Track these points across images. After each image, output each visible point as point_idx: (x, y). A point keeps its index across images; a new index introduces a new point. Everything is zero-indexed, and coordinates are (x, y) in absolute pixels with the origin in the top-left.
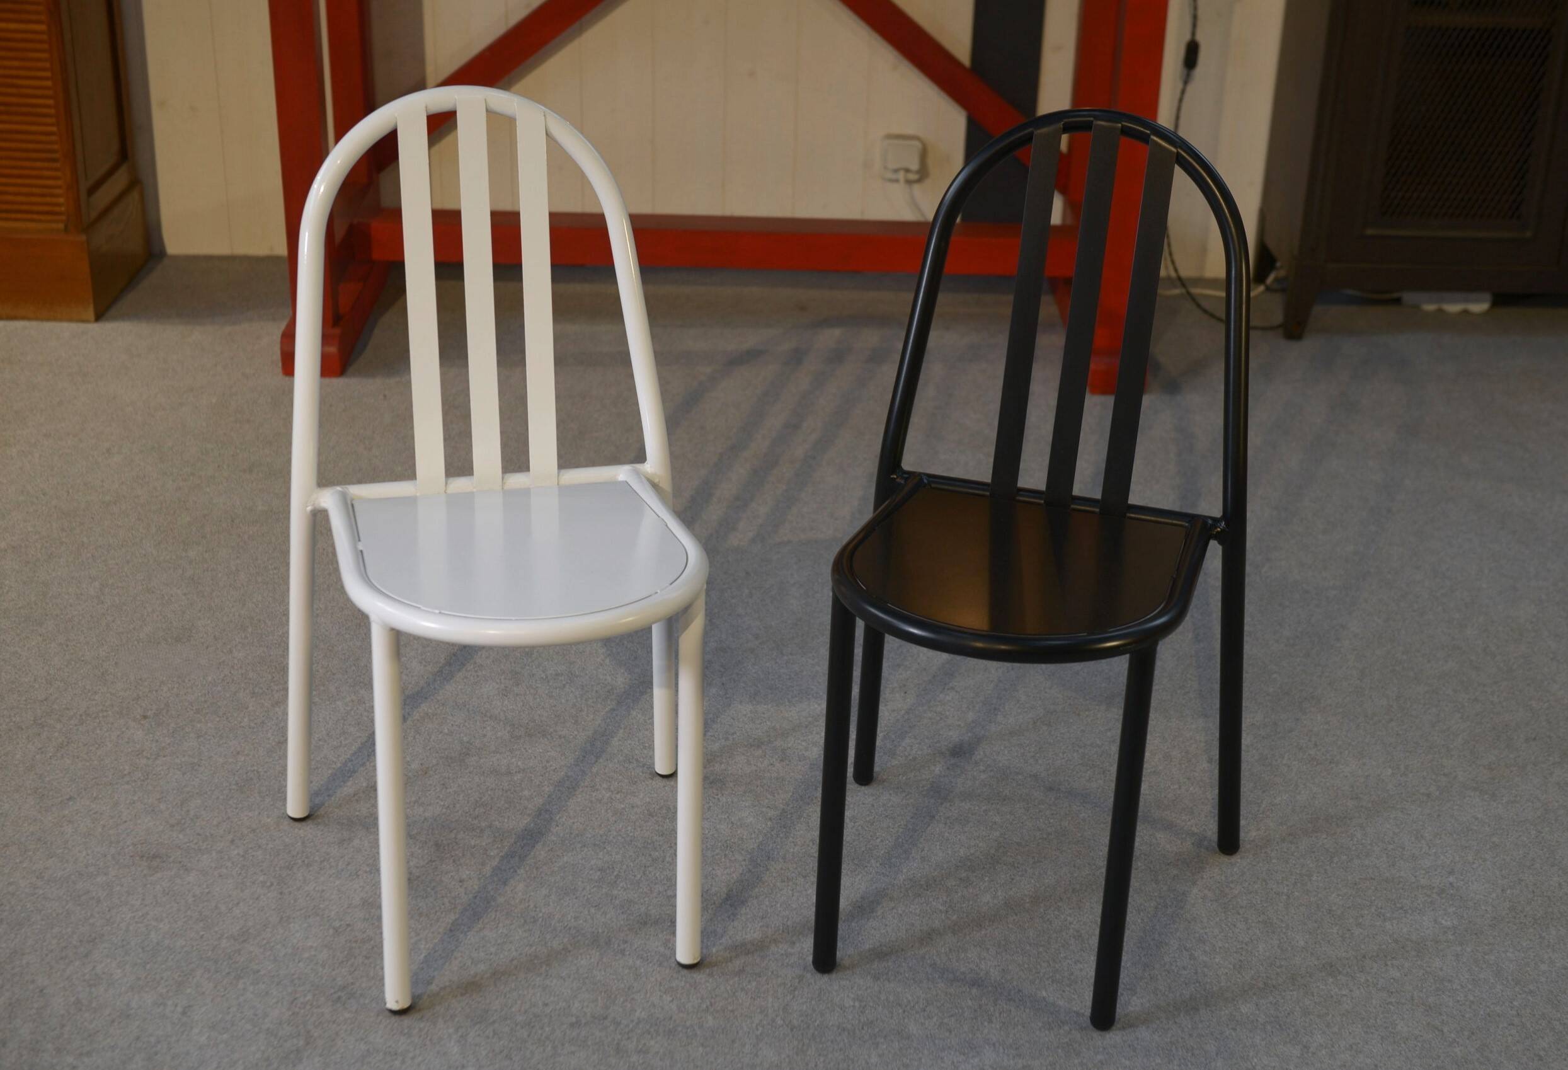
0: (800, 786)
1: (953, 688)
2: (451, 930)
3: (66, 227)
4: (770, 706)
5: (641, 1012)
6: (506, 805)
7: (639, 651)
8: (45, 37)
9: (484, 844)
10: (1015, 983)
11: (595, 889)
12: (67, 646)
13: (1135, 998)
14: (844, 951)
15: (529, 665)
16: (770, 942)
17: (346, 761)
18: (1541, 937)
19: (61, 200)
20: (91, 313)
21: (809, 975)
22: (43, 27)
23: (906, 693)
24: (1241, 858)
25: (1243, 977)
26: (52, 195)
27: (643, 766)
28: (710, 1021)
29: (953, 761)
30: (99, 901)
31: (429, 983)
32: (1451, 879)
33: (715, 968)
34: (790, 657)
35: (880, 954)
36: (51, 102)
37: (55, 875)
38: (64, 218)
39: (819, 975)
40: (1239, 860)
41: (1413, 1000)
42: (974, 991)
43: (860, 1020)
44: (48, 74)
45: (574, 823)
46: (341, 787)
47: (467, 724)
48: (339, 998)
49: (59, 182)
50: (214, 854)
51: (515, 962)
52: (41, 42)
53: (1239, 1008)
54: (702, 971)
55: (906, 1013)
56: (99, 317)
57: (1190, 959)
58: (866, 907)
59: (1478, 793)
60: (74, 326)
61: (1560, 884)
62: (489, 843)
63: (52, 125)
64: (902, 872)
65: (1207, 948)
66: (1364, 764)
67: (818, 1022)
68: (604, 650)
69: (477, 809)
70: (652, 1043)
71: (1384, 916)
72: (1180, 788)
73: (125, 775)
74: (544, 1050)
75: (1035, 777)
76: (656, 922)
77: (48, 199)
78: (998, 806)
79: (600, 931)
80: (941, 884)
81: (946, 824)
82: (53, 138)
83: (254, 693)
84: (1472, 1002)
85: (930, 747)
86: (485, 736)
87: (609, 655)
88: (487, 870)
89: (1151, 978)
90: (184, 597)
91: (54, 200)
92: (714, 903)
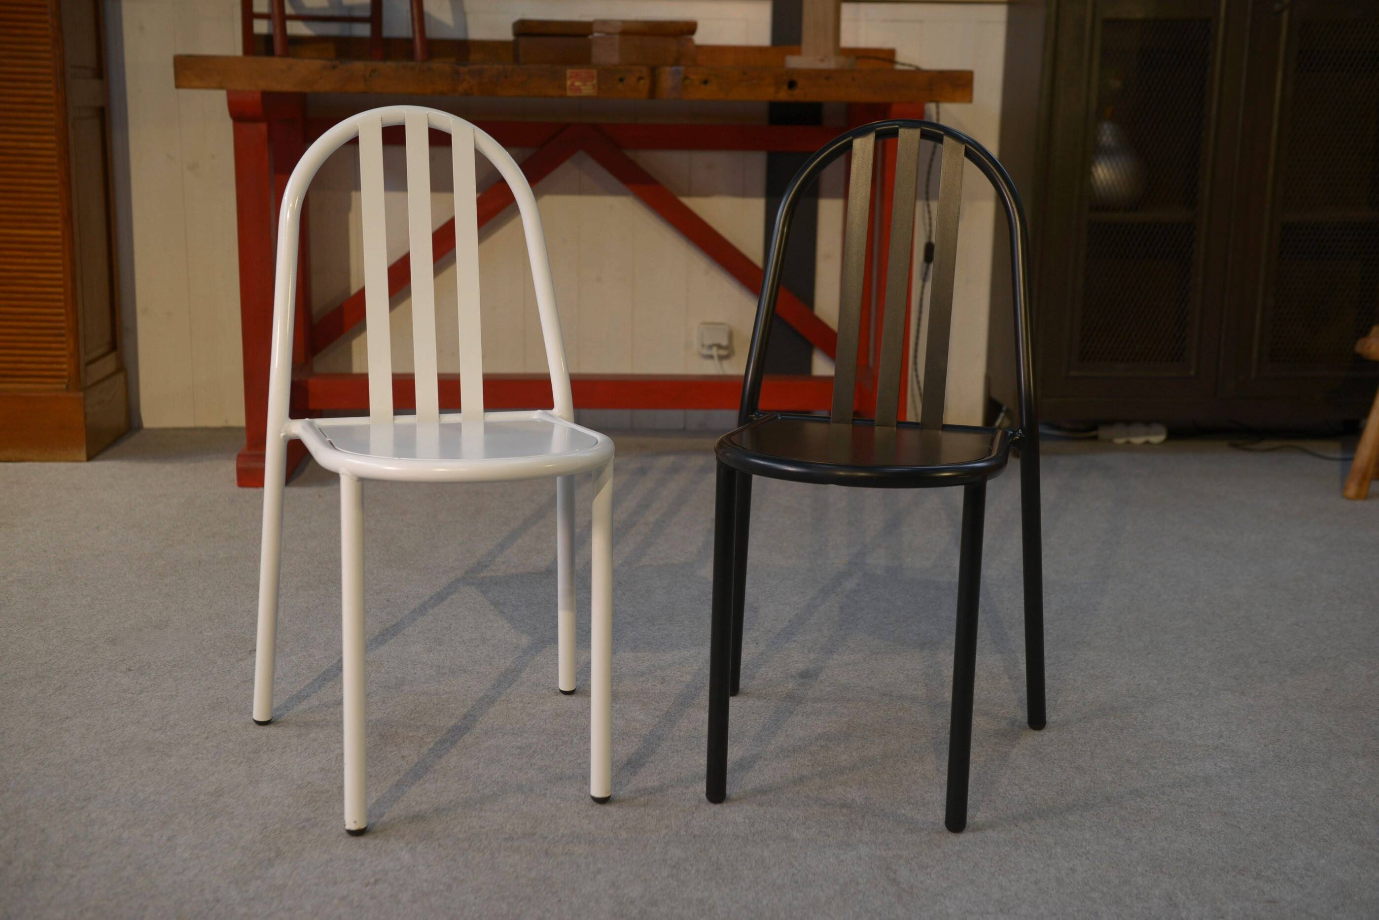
0: (679, 698)
1: (795, 641)
2: (396, 785)
3: (67, 386)
4: (648, 653)
5: (564, 830)
6: (437, 713)
7: (538, 625)
8: (60, 240)
9: (420, 735)
10: (877, 805)
11: (516, 760)
12: (64, 632)
13: (979, 813)
14: (732, 789)
15: (448, 634)
16: (668, 787)
17: (300, 691)
18: (1304, 772)
19: (65, 366)
20: (83, 455)
21: (703, 805)
22: (59, 233)
23: (757, 644)
24: (1048, 732)
25: (1066, 800)
26: (57, 363)
27: (549, 688)
28: (624, 835)
29: (802, 681)
30: (92, 776)
31: (382, 815)
32: (1222, 741)
33: (624, 803)
34: (660, 626)
35: (762, 791)
36: (61, 290)
37: (55, 762)
38: (66, 380)
39: (712, 805)
40: (1047, 733)
41: (1210, 809)
42: (844, 810)
43: (751, 831)
44: (61, 268)
45: (494, 722)
46: (297, 705)
47: (400, 667)
48: (304, 827)
49: (64, 353)
50: (191, 746)
51: (453, 803)
52: (56, 244)
53: (1067, 818)
54: (613, 805)
55: (789, 826)
56: (90, 458)
57: (1020, 790)
58: (745, 765)
59: (1229, 692)
60: (69, 464)
61: (1311, 741)
62: (425, 734)
63: (61, 308)
64: (771, 744)
65: (1032, 784)
66: (1134, 678)
67: (715, 832)
68: (509, 625)
69: (413, 714)
70: (576, 849)
71: (1172, 763)
72: (989, 693)
73: (114, 704)
74: (483, 856)
75: (872, 688)
76: (570, 778)
77: (55, 366)
78: (844, 704)
79: (524, 783)
80: (805, 749)
81: (803, 716)
82: (61, 318)
83: (221, 654)
84: (1259, 810)
85: (782, 672)
86: (415, 674)
87: (514, 628)
88: (425, 750)
89: (990, 801)
90: (161, 604)
91: (58, 366)
92: (618, 766)
